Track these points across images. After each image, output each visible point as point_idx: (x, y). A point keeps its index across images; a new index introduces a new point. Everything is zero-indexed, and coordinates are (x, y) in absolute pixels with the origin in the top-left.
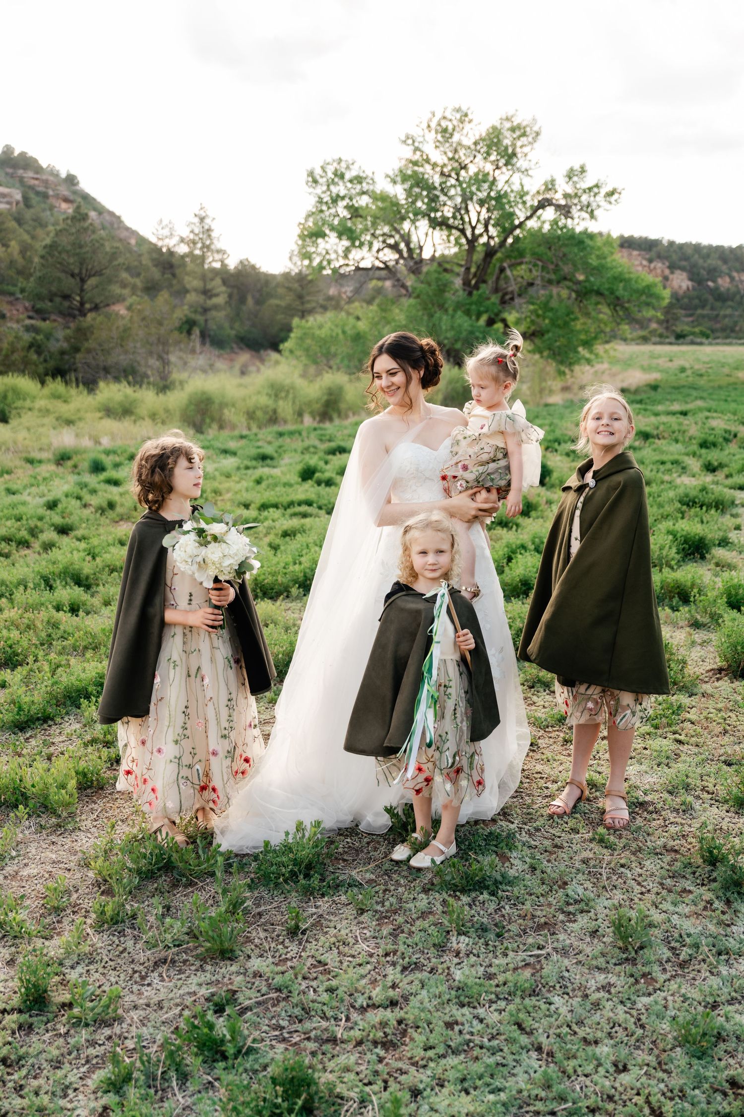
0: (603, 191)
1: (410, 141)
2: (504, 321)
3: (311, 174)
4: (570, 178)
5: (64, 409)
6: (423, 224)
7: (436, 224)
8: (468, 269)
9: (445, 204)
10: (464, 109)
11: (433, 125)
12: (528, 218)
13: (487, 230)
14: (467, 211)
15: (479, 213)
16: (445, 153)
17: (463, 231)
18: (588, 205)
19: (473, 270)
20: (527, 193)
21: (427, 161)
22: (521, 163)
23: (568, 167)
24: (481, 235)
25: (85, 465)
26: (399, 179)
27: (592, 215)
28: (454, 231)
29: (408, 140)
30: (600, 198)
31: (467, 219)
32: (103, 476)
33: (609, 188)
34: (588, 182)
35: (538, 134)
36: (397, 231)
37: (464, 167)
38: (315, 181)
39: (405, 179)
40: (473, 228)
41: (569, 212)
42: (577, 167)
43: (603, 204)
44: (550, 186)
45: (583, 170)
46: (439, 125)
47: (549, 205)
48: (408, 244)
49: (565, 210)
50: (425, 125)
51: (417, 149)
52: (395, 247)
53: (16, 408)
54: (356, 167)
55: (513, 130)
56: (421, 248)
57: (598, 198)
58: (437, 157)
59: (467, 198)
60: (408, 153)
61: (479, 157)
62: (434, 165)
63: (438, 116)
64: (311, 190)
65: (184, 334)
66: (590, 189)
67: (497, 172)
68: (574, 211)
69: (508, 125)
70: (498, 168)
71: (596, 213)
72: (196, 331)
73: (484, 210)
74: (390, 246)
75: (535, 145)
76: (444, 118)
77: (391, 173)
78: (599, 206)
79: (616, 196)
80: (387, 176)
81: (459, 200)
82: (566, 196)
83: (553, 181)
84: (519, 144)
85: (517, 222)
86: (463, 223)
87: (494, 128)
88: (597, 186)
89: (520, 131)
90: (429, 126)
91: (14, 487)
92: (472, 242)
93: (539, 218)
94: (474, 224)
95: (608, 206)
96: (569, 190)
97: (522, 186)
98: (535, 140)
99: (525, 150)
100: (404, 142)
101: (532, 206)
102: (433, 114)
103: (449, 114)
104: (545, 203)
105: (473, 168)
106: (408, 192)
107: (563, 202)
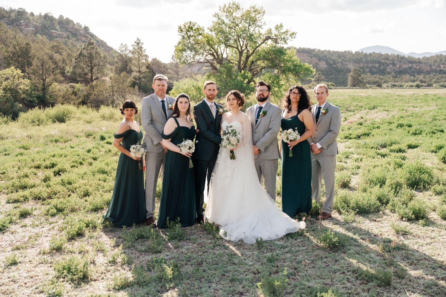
0: (289, 33)
1: (217, 16)
2: (254, 81)
3: (180, 28)
4: (277, 29)
5: (87, 117)
6: (223, 46)
7: (227, 46)
8: (239, 62)
9: (230, 39)
10: (237, 3)
11: (225, 10)
12: (262, 44)
13: (246, 47)
14: (239, 41)
15: (243, 42)
16: (230, 20)
17: (237, 48)
18: (284, 38)
19: (242, 63)
20: (261, 34)
21: (224, 23)
22: (259, 23)
23: (276, 25)
24: (244, 50)
25: (98, 137)
26: (213, 29)
27: (285, 42)
28: (234, 48)
29: (216, 15)
31: (238, 43)
32: (105, 141)
33: (291, 32)
34: (284, 30)
35: (264, 13)
36: (213, 48)
37: (237, 25)
38: (182, 31)
39: (215, 30)
40: (242, 47)
41: (277, 41)
42: (279, 25)
43: (290, 38)
44: (270, 31)
45: (281, 26)
46: (227, 9)
47: (269, 39)
48: (217, 53)
50: (222, 10)
51: (219, 18)
52: (212, 54)
53: (68, 117)
54: (197, 25)
55: (255, 11)
56: (222, 55)
57: (287, 36)
58: (227, 21)
59: (239, 36)
60: (216, 20)
61: (243, 21)
62: (226, 24)
63: (227, 6)
64: (180, 34)
65: (132, 88)
66: (284, 33)
67: (250, 27)
68: (279, 41)
69: (253, 10)
70: (250, 25)
71: (287, 41)
72: (136, 87)
73: (245, 41)
74: (211, 54)
75: (264, 17)
76: (230, 7)
77: (210, 27)
78: (288, 39)
79: (294, 35)
80: (208, 28)
81: (236, 37)
82: (276, 35)
83: (271, 30)
84: (257, 16)
85: (258, 45)
86: (237, 46)
87: (248, 11)
88: (287, 31)
89: (257, 12)
90: (224, 10)
91: (73, 146)
92: (241, 53)
93: (266, 43)
94: (242, 46)
95: (291, 39)
96: (277, 33)
97: (259, 31)
99: (260, 19)
100: (215, 16)
101: (263, 39)
102: (225, 6)
103: (231, 6)
104: (268, 38)
105: (240, 26)
106: (217, 34)
107: (274, 37)
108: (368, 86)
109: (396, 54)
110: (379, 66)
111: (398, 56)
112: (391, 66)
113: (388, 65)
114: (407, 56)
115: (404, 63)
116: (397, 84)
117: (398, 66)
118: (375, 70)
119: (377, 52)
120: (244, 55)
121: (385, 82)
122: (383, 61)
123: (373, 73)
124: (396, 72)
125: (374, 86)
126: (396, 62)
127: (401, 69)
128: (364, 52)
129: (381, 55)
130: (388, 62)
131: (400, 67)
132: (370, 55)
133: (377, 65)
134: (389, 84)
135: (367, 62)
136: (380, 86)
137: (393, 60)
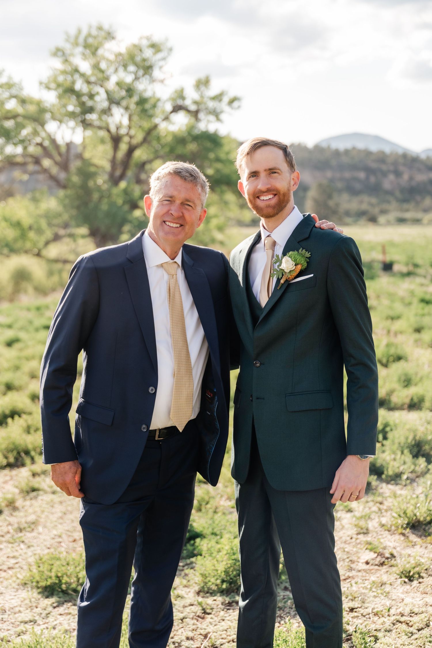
0: (226, 99)
1: (60, 54)
4: (198, 87)
7: (86, 124)
10: (106, 27)
11: (81, 40)
12: (162, 121)
13: (129, 131)
14: (113, 115)
15: (122, 116)
17: (108, 131)
18: (214, 110)
20: (160, 100)
21: (77, 71)
22: (156, 73)
23: (196, 78)
24: (125, 135)
26: (53, 85)
27: (218, 118)
28: (100, 130)
29: (58, 52)
30: (224, 105)
31: (111, 121)
33: (230, 96)
34: (214, 90)
35: (171, 50)
36: (45, 130)
39: (59, 85)
40: (118, 129)
41: (198, 116)
42: (203, 78)
43: (226, 109)
44: (180, 94)
45: (208, 80)
46: (85, 40)
47: (181, 110)
48: (53, 142)
49: (195, 114)
50: (72, 40)
51: (66, 60)
55: (150, 46)
57: (222, 105)
58: (85, 67)
60: (58, 64)
62: (83, 75)
63: (84, 32)
66: (215, 97)
67: (137, 82)
68: (201, 115)
69: (147, 43)
70: (136, 78)
71: (221, 116)
74: (38, 145)
75: (168, 60)
76: (90, 35)
77: (44, 81)
78: (223, 111)
79: (235, 104)
82: (196, 103)
83: (182, 91)
84: (155, 58)
85: (154, 123)
86: (108, 125)
87: (135, 45)
88: (221, 94)
89: (155, 47)
90: (76, 42)
92: (116, 142)
93: (172, 120)
94: (119, 125)
95: (230, 111)
96: (197, 97)
97: (154, 93)
98: (169, 54)
99: (161, 63)
100: (55, 54)
101: (165, 111)
102: (79, 31)
103: (94, 32)
104: (177, 109)
105: (114, 79)
106: (60, 97)
107: (193, 108)
108: (348, 220)
109: (400, 152)
110: (367, 178)
111: (405, 156)
112: (392, 177)
113: (385, 174)
114: (423, 156)
115: (419, 170)
116: (408, 215)
117: (406, 177)
118: (358, 186)
119: (361, 145)
120: (124, 147)
121: (383, 212)
122: (374, 165)
123: (353, 192)
124: (402, 190)
125: (363, 221)
126: (401, 168)
127: (414, 183)
128: (334, 145)
129: (368, 153)
130: (384, 167)
131: (411, 178)
132: (347, 152)
133: (362, 175)
134: (392, 216)
135: (341, 167)
136: (373, 220)
137: (395, 163)
